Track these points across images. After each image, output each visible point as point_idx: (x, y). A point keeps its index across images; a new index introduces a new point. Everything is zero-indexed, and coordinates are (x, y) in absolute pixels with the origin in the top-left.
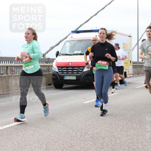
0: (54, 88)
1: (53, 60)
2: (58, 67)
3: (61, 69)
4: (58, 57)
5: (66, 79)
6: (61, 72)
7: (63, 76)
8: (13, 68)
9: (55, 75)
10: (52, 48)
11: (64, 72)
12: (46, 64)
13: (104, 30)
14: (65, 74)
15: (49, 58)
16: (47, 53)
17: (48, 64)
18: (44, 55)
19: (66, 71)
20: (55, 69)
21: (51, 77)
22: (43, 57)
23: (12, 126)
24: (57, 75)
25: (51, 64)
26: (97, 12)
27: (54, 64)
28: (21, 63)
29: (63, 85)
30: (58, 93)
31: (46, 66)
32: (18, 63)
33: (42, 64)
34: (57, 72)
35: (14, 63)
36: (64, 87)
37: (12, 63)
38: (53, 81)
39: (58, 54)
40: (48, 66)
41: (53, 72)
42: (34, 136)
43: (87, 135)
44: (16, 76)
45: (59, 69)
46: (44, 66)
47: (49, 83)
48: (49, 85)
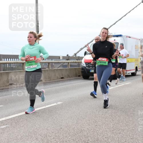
0: (83, 78)
1: (82, 58)
2: (86, 63)
3: (88, 65)
4: (86, 55)
5: (91, 72)
6: (88, 66)
7: (90, 70)
8: (53, 64)
9: (83, 69)
10: (81, 49)
11: (90, 66)
12: (77, 61)
13: (106, 30)
14: (91, 68)
15: (79, 57)
16: (78, 53)
18: (75, 54)
19: (91, 66)
20: (84, 64)
21: (80, 70)
22: (75, 56)
23: (52, 106)
24: (85, 69)
25: (80, 61)
26: (116, 22)
27: (83, 61)
28: (59, 60)
29: (89, 77)
30: (85, 82)
32: (57, 60)
33: (74, 61)
34: (85, 67)
35: (54, 60)
36: (89, 78)
37: (53, 60)
38: (82, 73)
39: (85, 53)
40: (79, 62)
41: (82, 67)
42: (68, 113)
43: (107, 114)
44: (55, 69)
45: (86, 65)
46: (75, 62)
47: (79, 75)
48: (79, 76)
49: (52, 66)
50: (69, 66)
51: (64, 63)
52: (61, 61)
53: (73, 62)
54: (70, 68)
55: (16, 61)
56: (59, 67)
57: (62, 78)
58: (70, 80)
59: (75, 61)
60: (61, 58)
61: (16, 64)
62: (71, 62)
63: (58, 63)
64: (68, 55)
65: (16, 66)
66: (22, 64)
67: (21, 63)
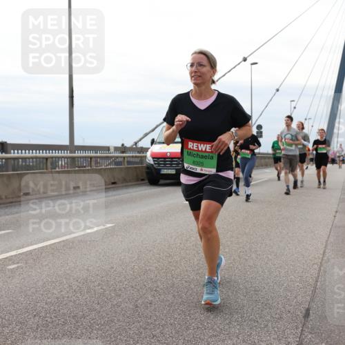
1: (147, 150)
2: (153, 158)
3: (157, 161)
4: (154, 145)
5: (162, 173)
6: (157, 164)
7: (160, 170)
8: (99, 159)
9: (149, 167)
10: (146, 135)
11: (161, 164)
12: (138, 155)
14: (162, 166)
15: (142, 147)
16: (140, 141)
17: (142, 155)
18: (136, 144)
19: (163, 163)
20: (150, 160)
22: (134, 146)
24: (152, 168)
25: (144, 155)
27: (149, 154)
28: (108, 153)
31: (138, 157)
34: (152, 165)
36: (160, 183)
37: (97, 153)
39: (153, 142)
40: (141, 157)
41: (147, 165)
44: (101, 169)
45: (154, 161)
46: (136, 157)
47: (142, 178)
48: (143, 180)
49: (97, 163)
50: (126, 163)
51: (117, 157)
52: (111, 155)
53: (133, 157)
54: (127, 166)
55: (34, 155)
56: (109, 164)
57: (114, 183)
58: (127, 187)
59: (134, 155)
60: (112, 150)
61: (34, 160)
62: (129, 157)
63: (107, 157)
64: (123, 145)
65: (34, 164)
66: (45, 161)
67: (43, 158)
